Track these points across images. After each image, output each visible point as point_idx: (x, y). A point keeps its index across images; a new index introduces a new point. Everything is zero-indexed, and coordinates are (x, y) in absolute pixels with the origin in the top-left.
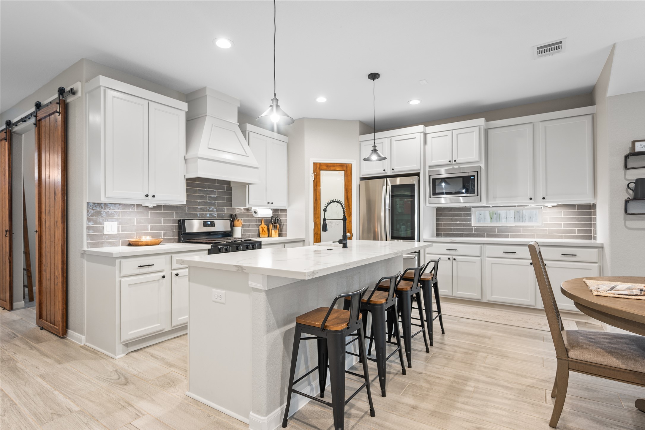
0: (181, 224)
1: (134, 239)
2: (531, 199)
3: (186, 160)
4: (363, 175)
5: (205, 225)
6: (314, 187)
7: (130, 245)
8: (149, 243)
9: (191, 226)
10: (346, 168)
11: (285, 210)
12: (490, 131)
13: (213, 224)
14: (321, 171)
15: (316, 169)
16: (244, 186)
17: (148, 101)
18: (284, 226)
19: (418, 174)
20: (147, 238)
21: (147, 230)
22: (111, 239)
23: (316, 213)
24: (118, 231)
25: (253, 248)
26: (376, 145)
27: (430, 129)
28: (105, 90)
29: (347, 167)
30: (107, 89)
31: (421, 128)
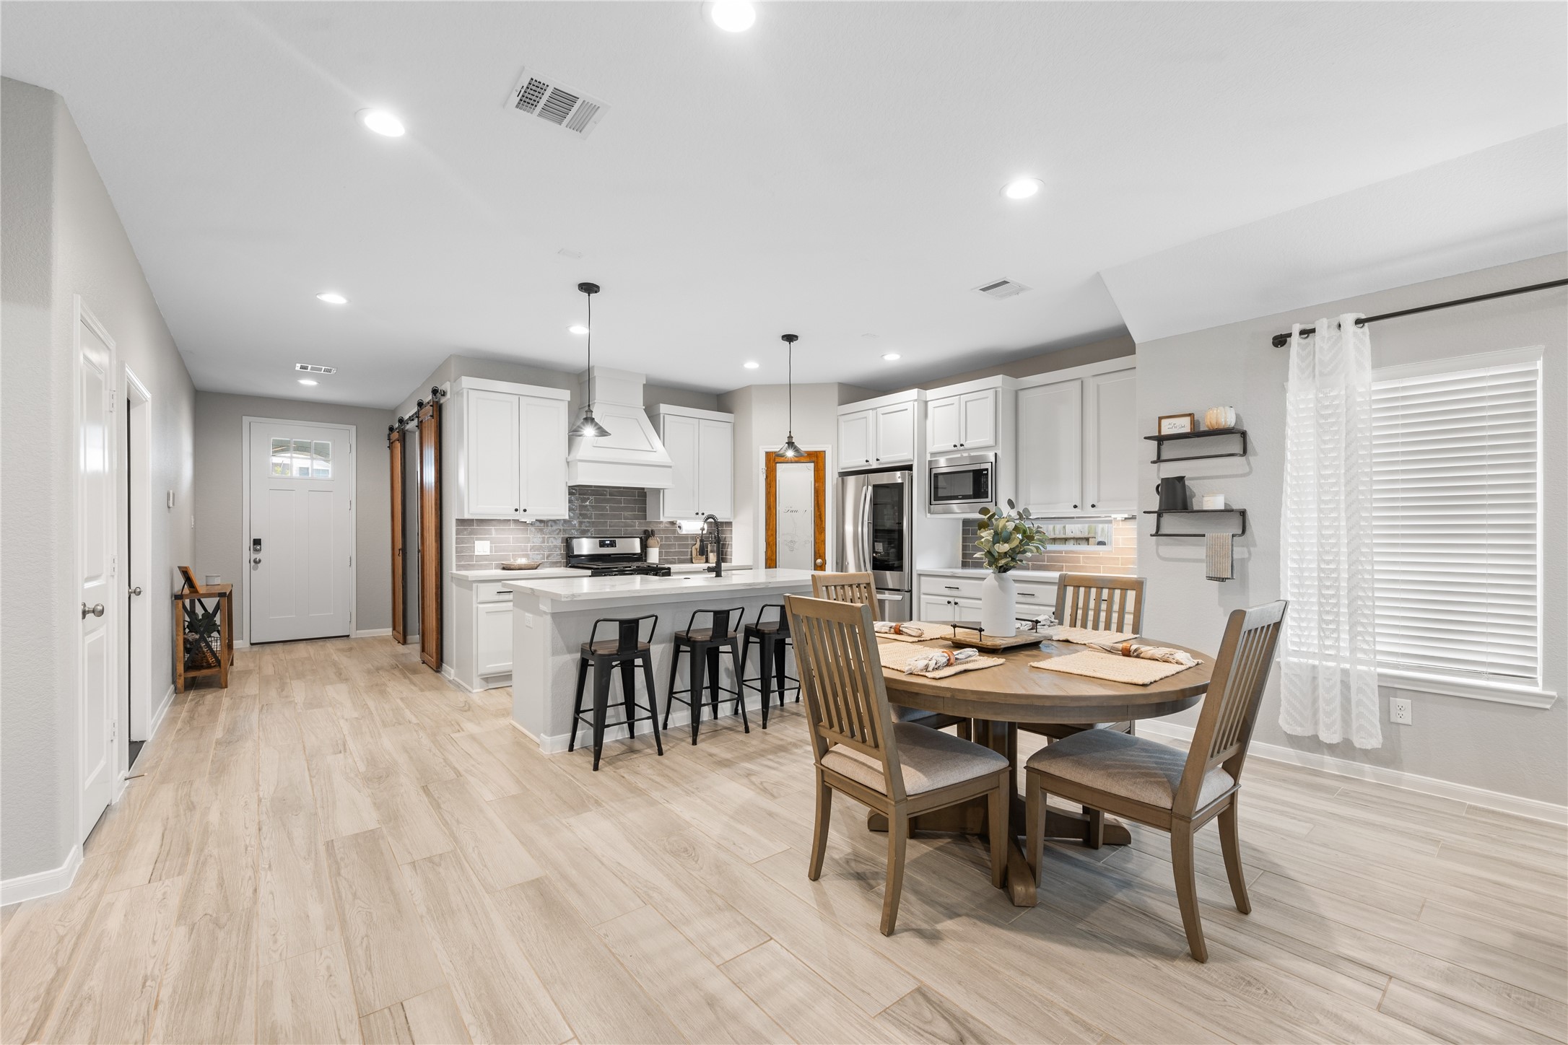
0: (568, 543)
1: (511, 562)
2: (1075, 507)
3: (568, 463)
4: (842, 469)
5: (602, 544)
6: (767, 489)
7: (504, 569)
8: (523, 567)
9: (580, 546)
10: (816, 459)
11: (729, 524)
12: (1021, 394)
13: (613, 544)
14: (778, 464)
15: (770, 461)
16: (657, 491)
17: (518, 397)
18: (729, 547)
19: (909, 468)
20: (522, 561)
21: (526, 551)
22: (483, 562)
23: (769, 528)
24: (491, 552)
25: (664, 575)
26: (792, 435)
27: (931, 394)
28: (468, 392)
29: (817, 457)
30: (470, 390)
31: (913, 393)
